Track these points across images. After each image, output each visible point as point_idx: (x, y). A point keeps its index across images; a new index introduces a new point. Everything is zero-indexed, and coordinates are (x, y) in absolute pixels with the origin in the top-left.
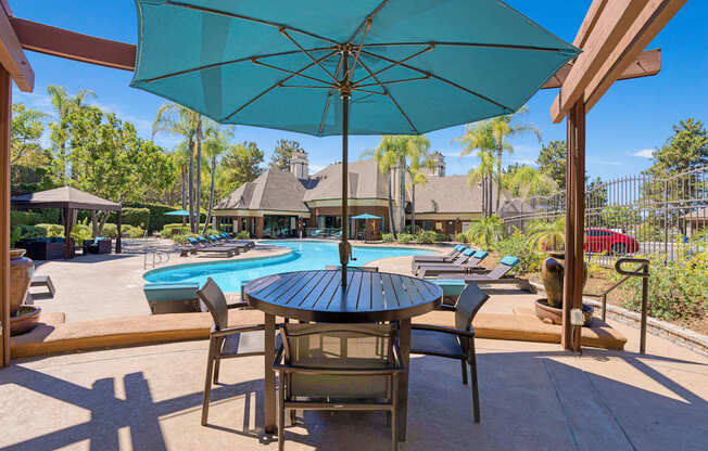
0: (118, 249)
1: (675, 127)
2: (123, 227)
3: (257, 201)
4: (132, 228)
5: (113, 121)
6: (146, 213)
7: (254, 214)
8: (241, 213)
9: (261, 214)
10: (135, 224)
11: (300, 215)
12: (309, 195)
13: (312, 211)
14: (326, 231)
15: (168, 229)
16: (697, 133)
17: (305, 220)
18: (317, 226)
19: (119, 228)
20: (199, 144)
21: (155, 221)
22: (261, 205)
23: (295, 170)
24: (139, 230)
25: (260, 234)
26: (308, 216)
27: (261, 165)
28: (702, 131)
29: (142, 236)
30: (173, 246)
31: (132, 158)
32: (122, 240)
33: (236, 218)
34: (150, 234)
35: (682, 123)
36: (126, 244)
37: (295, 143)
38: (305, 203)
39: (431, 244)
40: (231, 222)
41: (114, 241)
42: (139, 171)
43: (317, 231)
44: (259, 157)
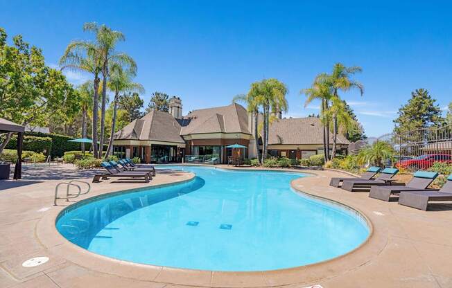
0: (18, 174)
1: (413, 93)
2: (24, 153)
3: (146, 133)
4: (35, 154)
5: (20, 44)
6: (48, 141)
7: (144, 144)
8: (133, 143)
9: (149, 144)
10: (38, 150)
11: (179, 145)
12: (184, 131)
13: (186, 142)
14: (200, 158)
15: (69, 155)
16: (425, 97)
17: (182, 149)
18: (191, 154)
19: (20, 154)
20: (105, 79)
21: (57, 148)
22: (150, 136)
23: (172, 112)
24: (41, 156)
25: (149, 160)
26: (183, 146)
27: (142, 110)
28: (428, 96)
29: (45, 161)
30: (78, 170)
31: (40, 83)
32: (23, 164)
33: (129, 147)
34: (52, 160)
35: (417, 91)
36: (27, 168)
37: (165, 95)
38: (182, 136)
39: (288, 167)
40: (124, 151)
41: (13, 166)
42: (46, 96)
43: (193, 158)
44: (140, 103)
